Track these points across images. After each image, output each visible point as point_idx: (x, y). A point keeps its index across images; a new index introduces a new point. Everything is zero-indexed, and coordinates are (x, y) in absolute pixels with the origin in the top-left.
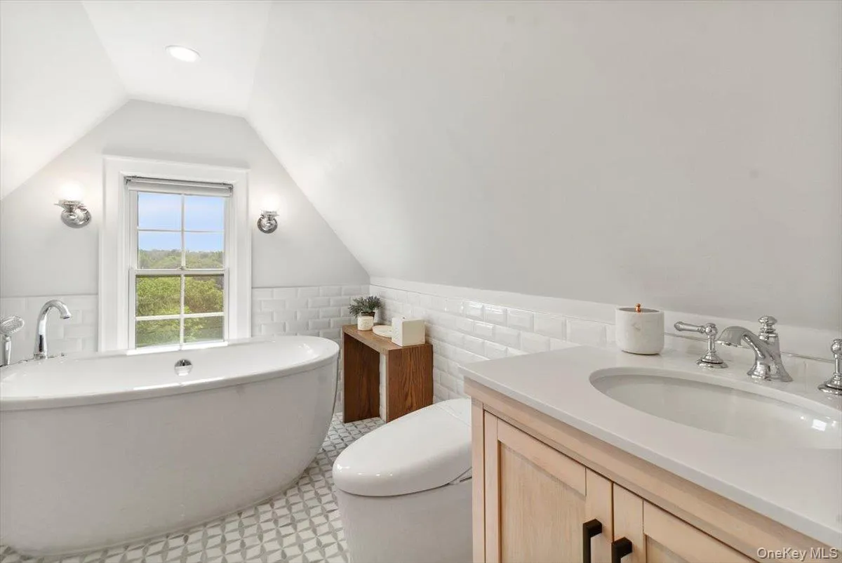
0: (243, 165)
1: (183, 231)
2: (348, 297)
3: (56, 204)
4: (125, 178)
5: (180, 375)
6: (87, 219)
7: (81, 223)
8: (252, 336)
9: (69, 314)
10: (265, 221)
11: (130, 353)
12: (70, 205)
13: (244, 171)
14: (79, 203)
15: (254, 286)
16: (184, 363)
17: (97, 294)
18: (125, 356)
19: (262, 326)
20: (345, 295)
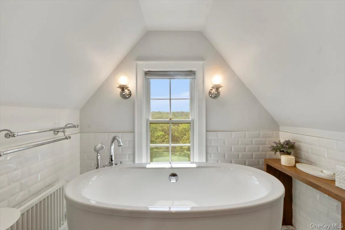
0: (201, 59)
1: (170, 99)
2: (264, 139)
3: (117, 87)
4: (145, 72)
5: (172, 181)
6: (130, 94)
7: (128, 96)
8: (206, 161)
9: (122, 144)
10: (214, 91)
11: (148, 166)
12: (123, 87)
13: (201, 63)
14: (126, 86)
15: (208, 130)
16: (174, 175)
17: (134, 132)
18: (145, 168)
19: (212, 154)
20: (262, 137)
